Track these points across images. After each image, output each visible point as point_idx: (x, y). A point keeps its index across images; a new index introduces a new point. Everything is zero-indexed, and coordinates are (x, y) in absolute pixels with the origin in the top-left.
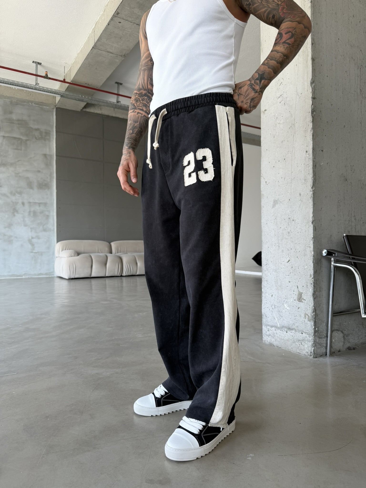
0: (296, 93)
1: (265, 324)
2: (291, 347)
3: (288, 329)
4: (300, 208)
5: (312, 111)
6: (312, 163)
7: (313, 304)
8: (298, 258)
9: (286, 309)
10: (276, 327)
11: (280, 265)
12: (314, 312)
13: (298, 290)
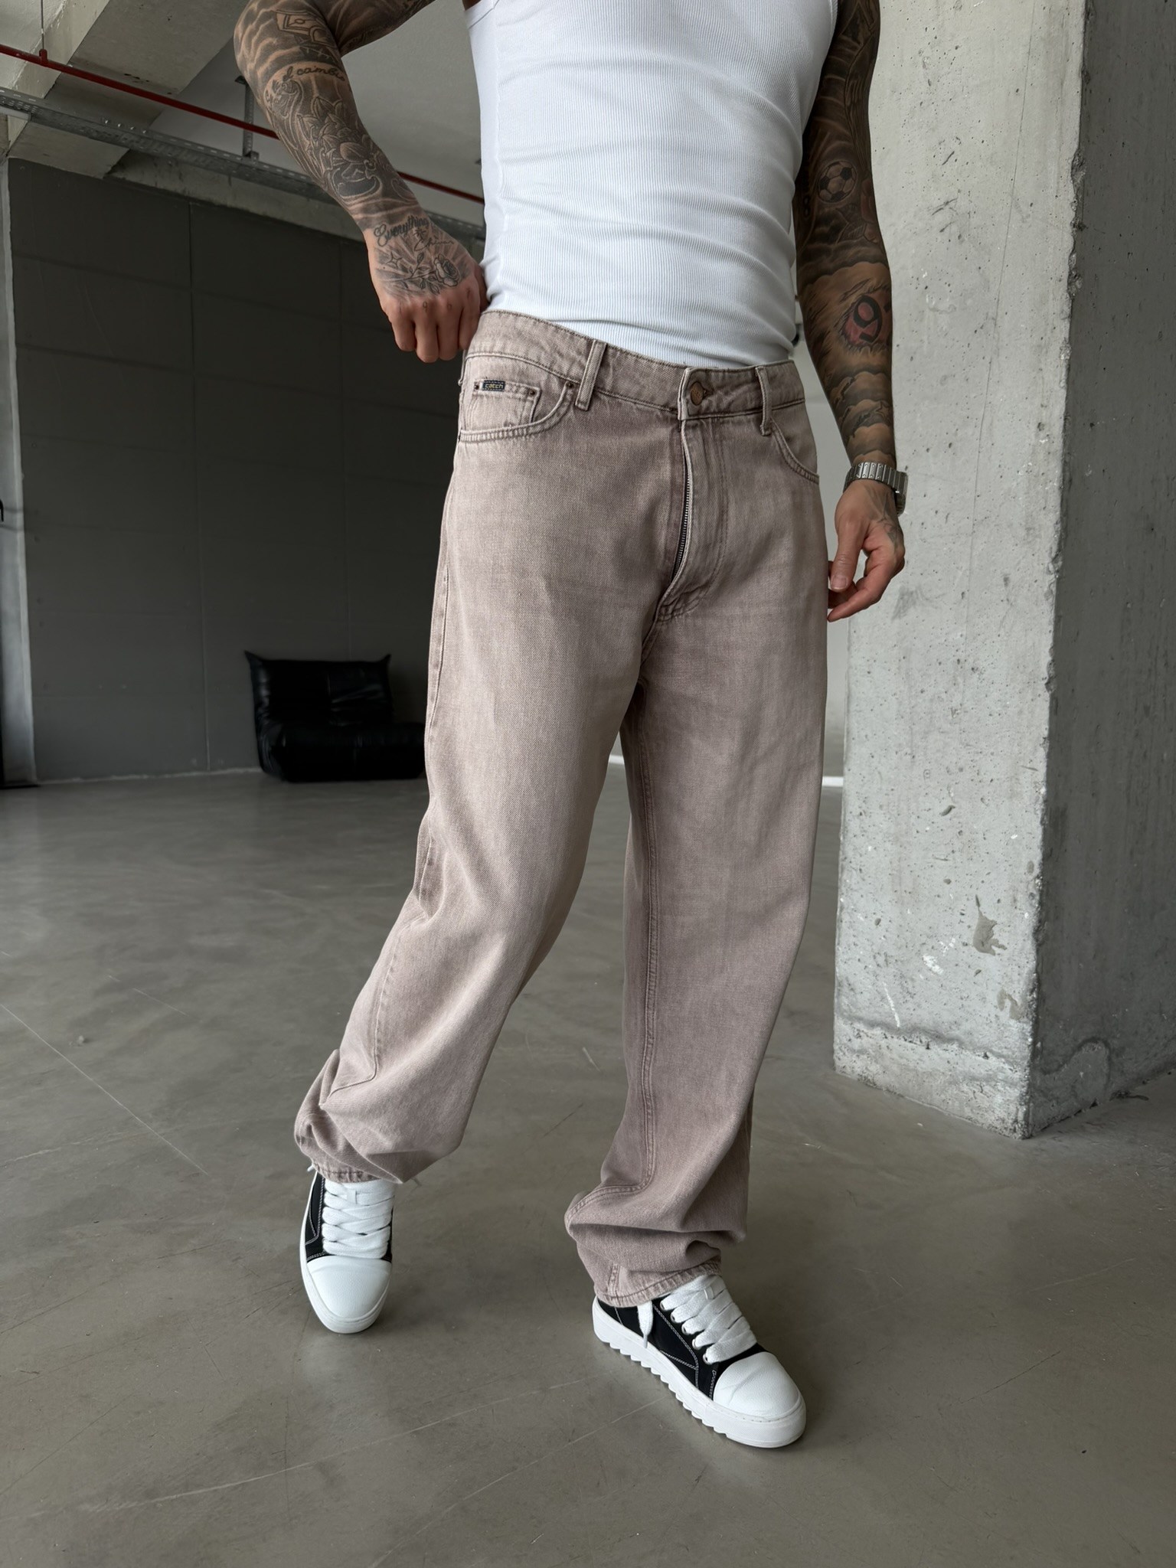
0: (1009, 201)
1: (845, 1014)
2: (943, 1097)
3: (934, 1039)
4: (1004, 627)
5: (1070, 275)
6: (1058, 472)
7: (1032, 964)
8: (986, 801)
9: (930, 970)
10: (889, 1028)
11: (913, 819)
12: (1034, 989)
13: (980, 913)
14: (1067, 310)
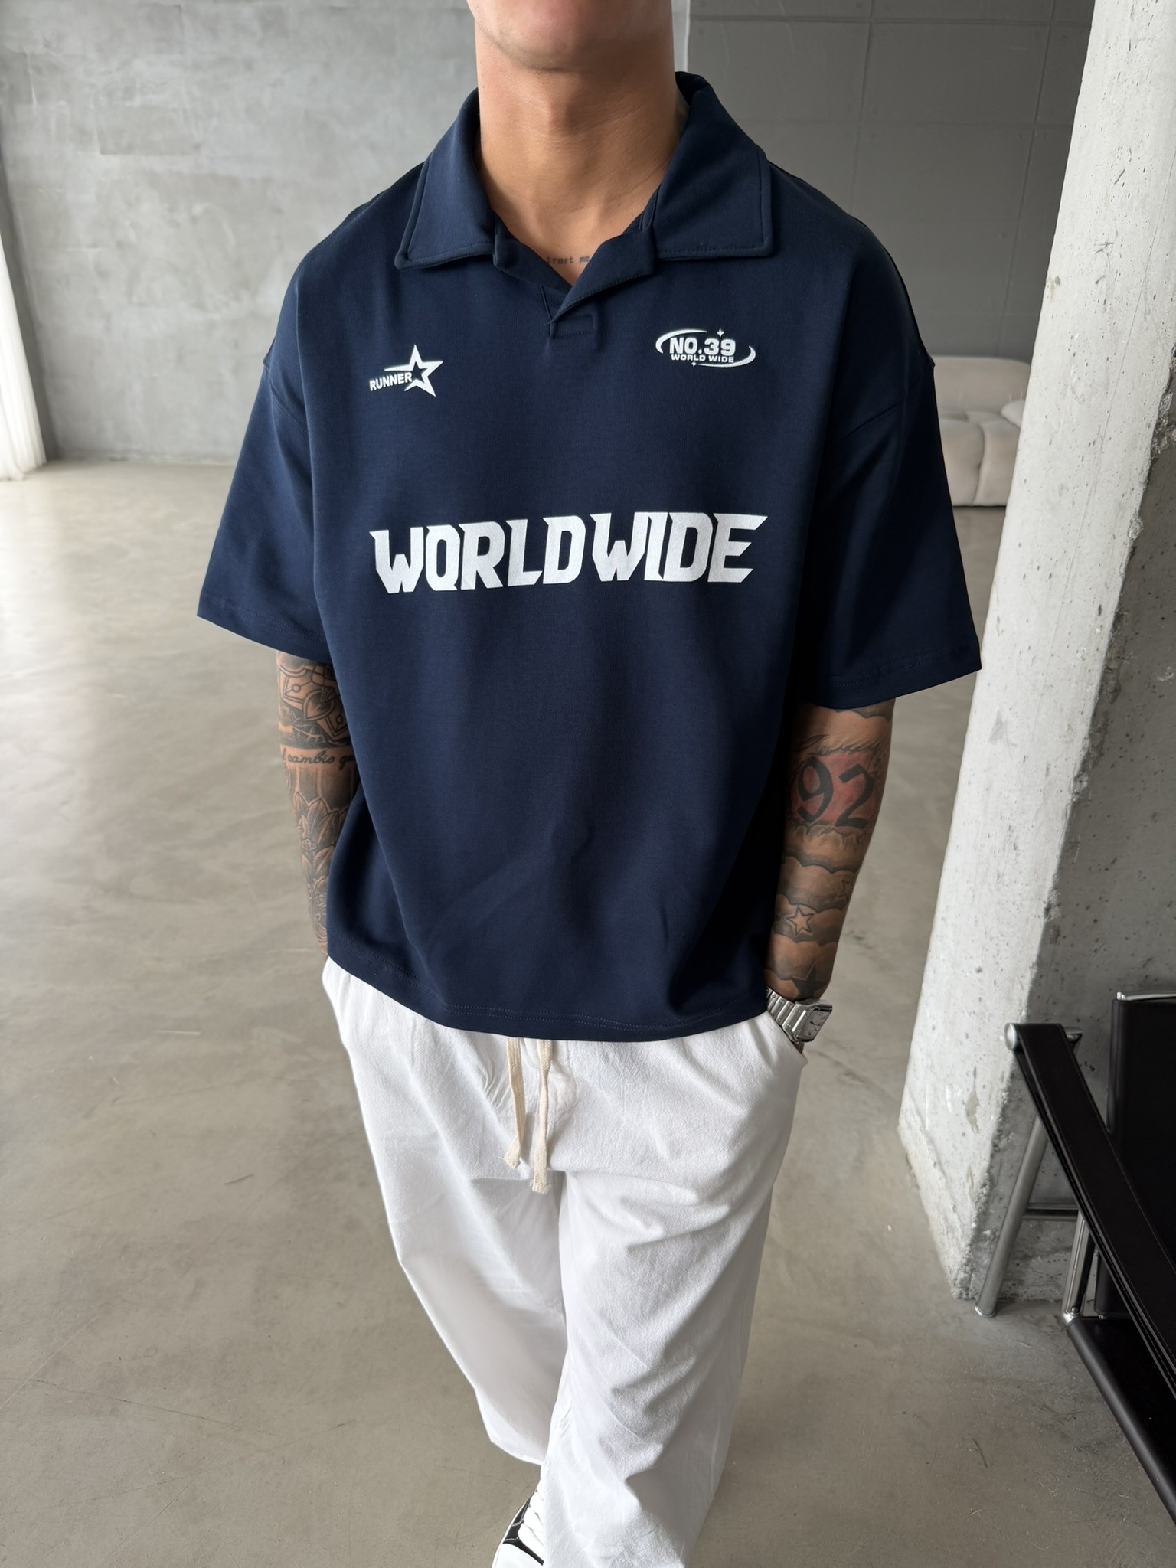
4: (1037, 820)
5: (1158, 424)
7: (985, 1164)
9: (946, 1102)
10: (923, 1124)
13: (975, 1085)
14: (1146, 473)
